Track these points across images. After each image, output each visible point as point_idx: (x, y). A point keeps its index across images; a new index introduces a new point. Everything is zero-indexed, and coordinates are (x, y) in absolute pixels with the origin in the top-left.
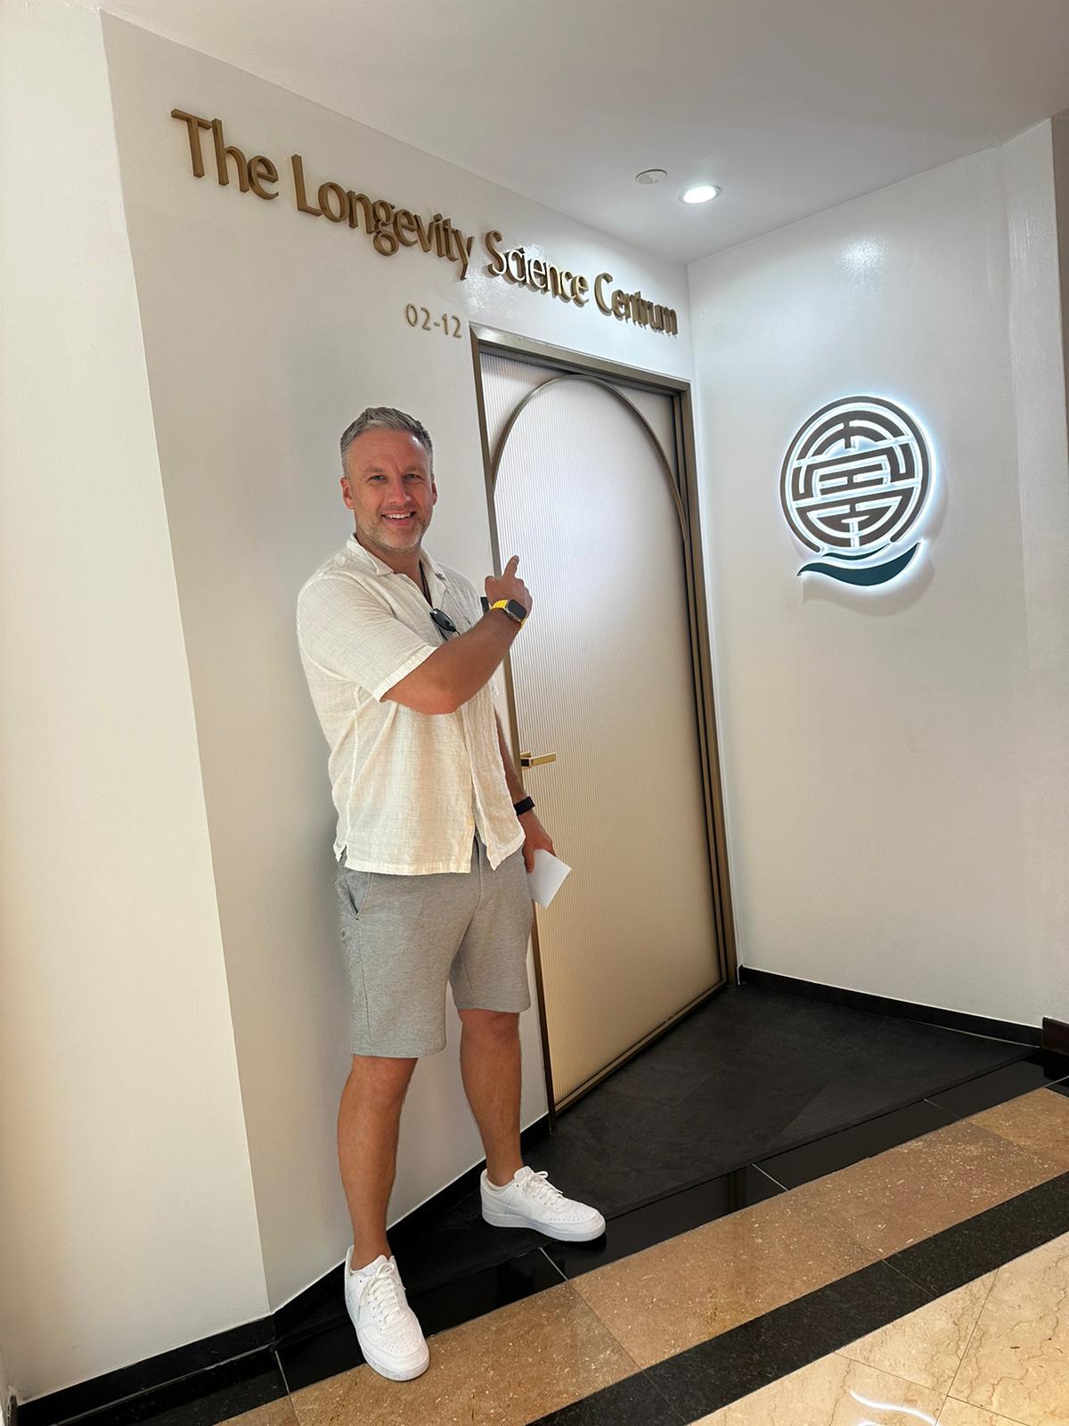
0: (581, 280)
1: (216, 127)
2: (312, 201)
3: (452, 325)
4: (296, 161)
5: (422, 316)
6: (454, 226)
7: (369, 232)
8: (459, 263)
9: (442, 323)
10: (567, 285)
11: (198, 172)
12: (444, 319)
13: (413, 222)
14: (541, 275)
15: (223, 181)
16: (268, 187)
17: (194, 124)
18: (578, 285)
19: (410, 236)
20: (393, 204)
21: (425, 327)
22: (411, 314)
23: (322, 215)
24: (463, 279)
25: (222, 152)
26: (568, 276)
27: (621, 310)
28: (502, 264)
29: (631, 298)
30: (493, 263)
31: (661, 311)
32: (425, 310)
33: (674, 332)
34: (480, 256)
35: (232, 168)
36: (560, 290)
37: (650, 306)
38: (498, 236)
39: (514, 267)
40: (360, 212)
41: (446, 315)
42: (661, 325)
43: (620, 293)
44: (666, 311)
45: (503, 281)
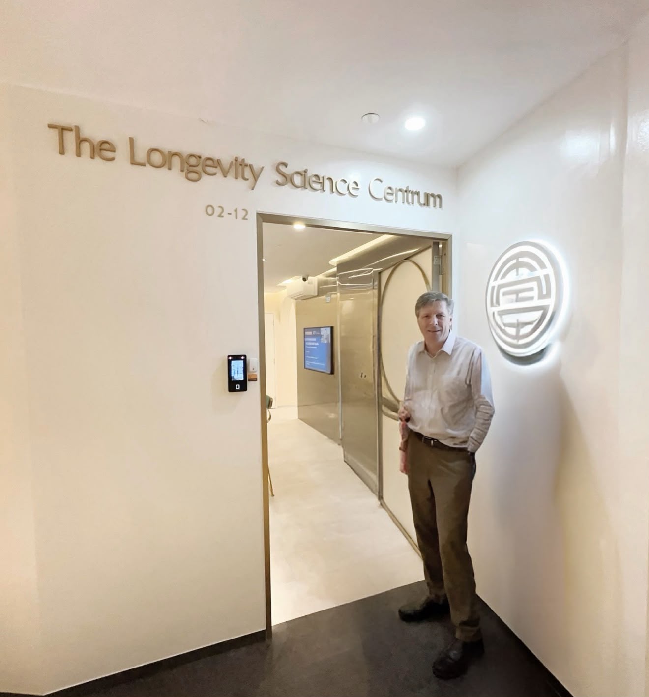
0: (356, 183)
1: (77, 129)
2: (141, 156)
3: (241, 214)
4: (132, 141)
5: (218, 211)
6: (248, 161)
7: (182, 171)
8: (251, 179)
9: (233, 213)
10: (342, 188)
11: (62, 152)
12: (236, 211)
13: (217, 163)
14: (321, 183)
15: (79, 154)
16: (109, 155)
17: (63, 130)
18: (352, 185)
19: (212, 170)
20: (198, 154)
21: (220, 216)
22: (209, 210)
23: (148, 165)
24: (253, 189)
25: (80, 141)
26: (344, 181)
27: (389, 197)
28: (287, 179)
29: (400, 190)
30: (280, 179)
31: (427, 196)
32: (220, 207)
33: (440, 206)
34: (269, 176)
35: (86, 147)
36: (334, 190)
37: (418, 193)
38: (285, 165)
39: (297, 180)
40: (176, 161)
41: (237, 209)
42: (427, 204)
43: (390, 188)
44: (433, 195)
45: (287, 188)
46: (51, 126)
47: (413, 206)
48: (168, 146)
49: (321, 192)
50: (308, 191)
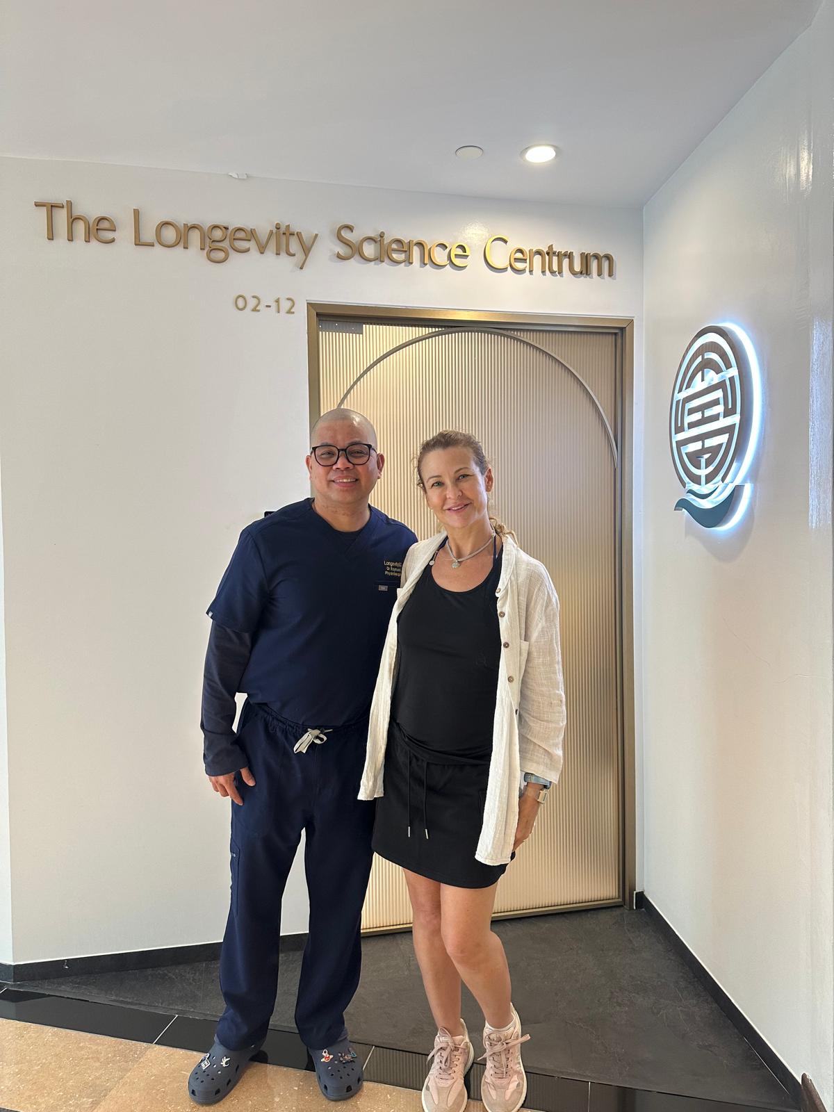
0: (462, 247)
1: (70, 204)
2: (149, 234)
3: (285, 305)
4: (137, 213)
5: (252, 303)
6: (295, 228)
7: (203, 249)
8: (300, 256)
9: (274, 305)
10: (440, 256)
11: (51, 238)
12: (277, 301)
13: (251, 235)
14: (406, 251)
15: (71, 239)
16: (109, 235)
17: (52, 207)
18: (456, 251)
19: (244, 245)
20: (225, 225)
21: (255, 310)
22: (240, 302)
23: (157, 245)
24: (301, 268)
25: (73, 220)
26: (444, 246)
27: (519, 266)
28: (354, 251)
29: (539, 253)
30: (342, 250)
31: (586, 259)
32: (254, 297)
33: (610, 275)
34: (327, 247)
35: (80, 228)
36: (427, 261)
37: (570, 256)
38: (350, 228)
39: (369, 250)
40: (195, 237)
41: (279, 299)
42: (586, 271)
43: (520, 251)
44: (596, 256)
45: (354, 263)
46: (37, 205)
47: (562, 276)
48: (184, 217)
49: (405, 266)
50: (385, 266)
